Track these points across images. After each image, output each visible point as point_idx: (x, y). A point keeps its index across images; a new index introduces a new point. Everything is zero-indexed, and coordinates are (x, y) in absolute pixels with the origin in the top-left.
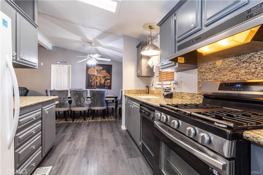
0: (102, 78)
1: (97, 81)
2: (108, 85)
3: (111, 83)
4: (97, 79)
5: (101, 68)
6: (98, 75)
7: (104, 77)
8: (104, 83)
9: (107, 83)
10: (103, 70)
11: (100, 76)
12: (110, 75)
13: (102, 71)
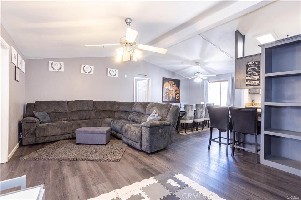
0: (173, 92)
1: (170, 94)
2: (178, 98)
3: (179, 97)
4: (170, 93)
5: (173, 82)
6: (171, 90)
7: (175, 91)
8: (175, 97)
9: (177, 97)
10: (174, 84)
11: (172, 91)
12: (179, 89)
13: (174, 86)
